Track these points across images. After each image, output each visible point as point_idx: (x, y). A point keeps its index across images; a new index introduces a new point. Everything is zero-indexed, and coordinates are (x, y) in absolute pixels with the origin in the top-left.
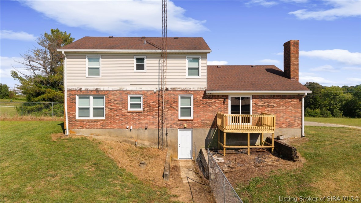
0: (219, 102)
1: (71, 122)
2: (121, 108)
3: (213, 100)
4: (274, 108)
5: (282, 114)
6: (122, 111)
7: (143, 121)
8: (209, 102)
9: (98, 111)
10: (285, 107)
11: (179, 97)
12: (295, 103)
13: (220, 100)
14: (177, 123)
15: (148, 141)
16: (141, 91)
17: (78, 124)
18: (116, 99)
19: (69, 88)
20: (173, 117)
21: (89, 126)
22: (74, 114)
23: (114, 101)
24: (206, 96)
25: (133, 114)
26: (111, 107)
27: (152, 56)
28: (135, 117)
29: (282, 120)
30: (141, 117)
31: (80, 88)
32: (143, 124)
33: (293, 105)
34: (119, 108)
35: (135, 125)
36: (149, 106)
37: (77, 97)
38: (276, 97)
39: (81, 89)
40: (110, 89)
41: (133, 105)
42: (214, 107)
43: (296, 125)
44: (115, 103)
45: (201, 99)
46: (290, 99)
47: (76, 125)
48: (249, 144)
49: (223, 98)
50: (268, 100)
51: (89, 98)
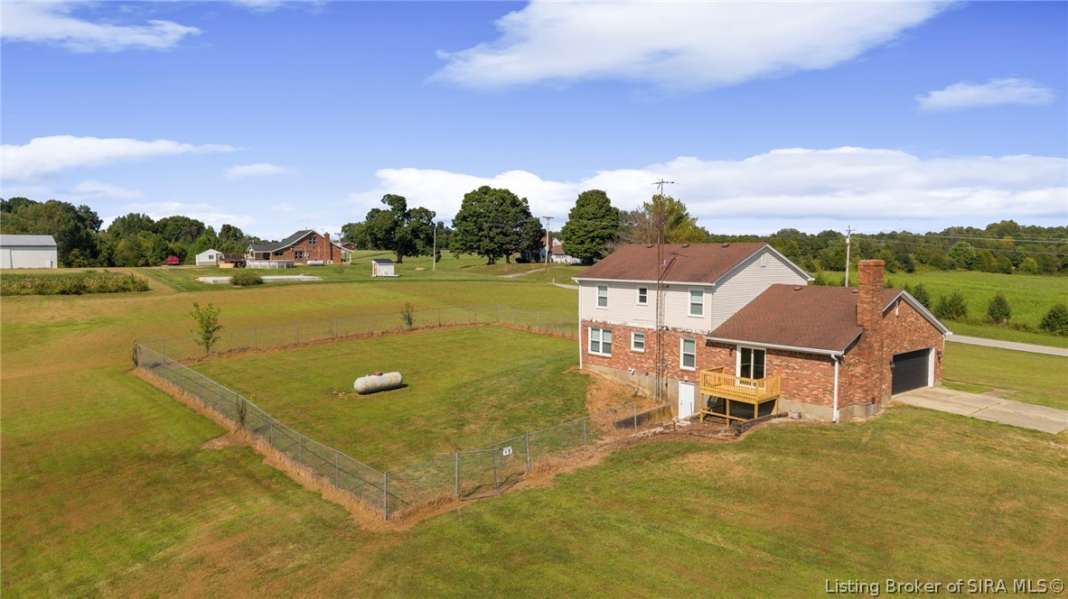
0: (725, 352)
1: (584, 356)
2: (625, 345)
3: (718, 350)
4: (795, 371)
5: (806, 382)
6: (627, 350)
7: (644, 365)
8: (713, 351)
9: (607, 347)
10: (810, 372)
11: (682, 341)
12: (826, 367)
13: (726, 349)
14: (679, 373)
15: (649, 390)
16: (642, 328)
17: (589, 359)
18: (621, 335)
19: (583, 317)
20: (674, 364)
21: (599, 362)
22: (586, 347)
23: (619, 337)
24: (710, 344)
25: (636, 355)
26: (616, 344)
27: (652, 287)
28: (638, 359)
29: (806, 391)
30: (643, 360)
32: (644, 368)
33: (823, 371)
34: (623, 345)
35: (637, 367)
36: (650, 348)
37: (590, 329)
38: (797, 356)
39: (592, 320)
40: (616, 323)
41: (637, 344)
42: (719, 359)
43: (826, 402)
44: (619, 339)
45: (705, 346)
46: (818, 360)
47: (587, 359)
48: (728, 412)
49: (731, 348)
50: (787, 358)
51: (599, 330)
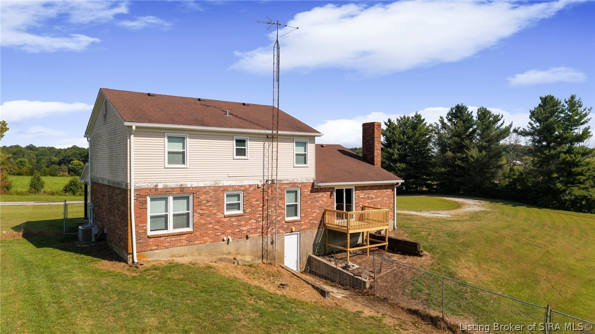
0: (326, 195)
1: (139, 241)
2: (216, 211)
3: (321, 194)
4: (373, 200)
6: (217, 217)
7: (244, 229)
8: (317, 196)
9: (183, 219)
10: (381, 198)
11: (285, 192)
12: (390, 193)
13: (327, 193)
14: (284, 226)
15: (250, 255)
16: (241, 186)
17: (151, 243)
18: (208, 199)
19: (137, 185)
20: (279, 219)
21: (168, 244)
22: (145, 228)
23: (206, 202)
24: (314, 189)
25: (232, 220)
26: (201, 212)
27: (255, 137)
28: (234, 223)
30: (242, 223)
31: (155, 184)
32: (243, 232)
33: (387, 196)
34: (213, 211)
35: (233, 234)
36: (252, 206)
37: (148, 199)
38: (374, 188)
39: (157, 185)
40: (201, 184)
41: (230, 206)
42: (321, 202)
44: (207, 205)
45: (309, 193)
46: (385, 189)
47: (148, 245)
49: (330, 190)
50: (368, 191)
51: (166, 199)
